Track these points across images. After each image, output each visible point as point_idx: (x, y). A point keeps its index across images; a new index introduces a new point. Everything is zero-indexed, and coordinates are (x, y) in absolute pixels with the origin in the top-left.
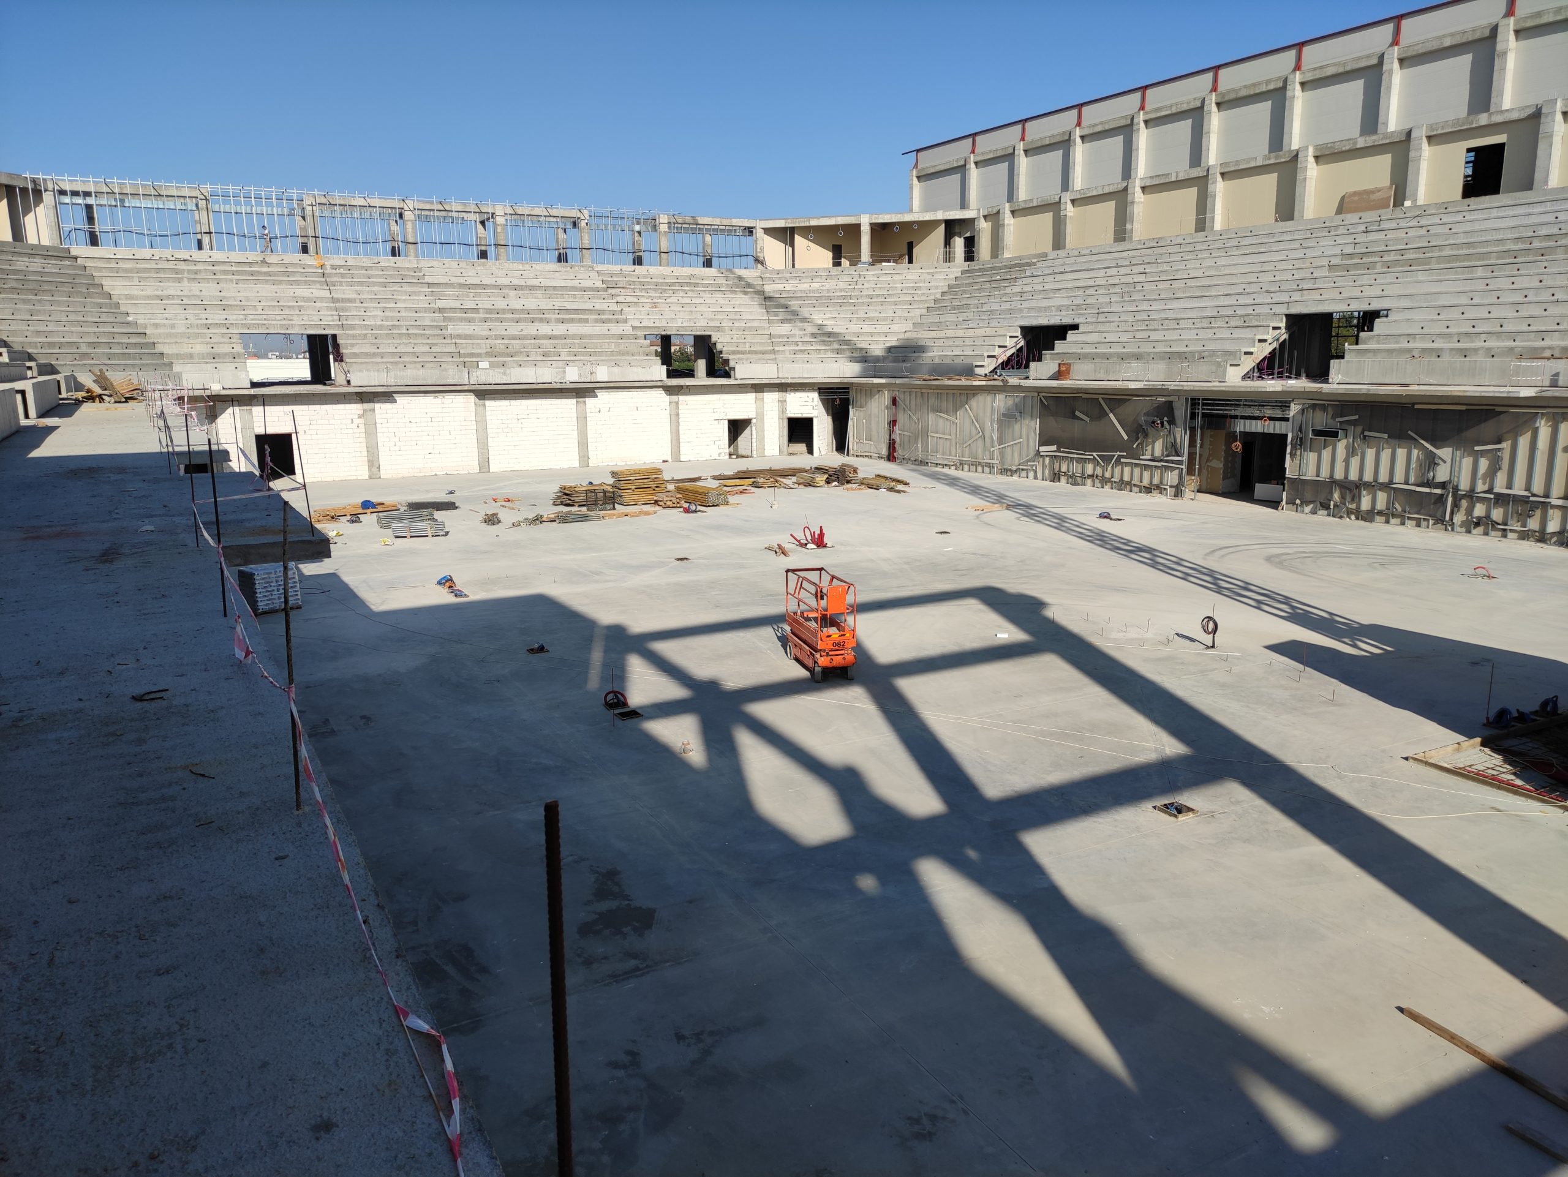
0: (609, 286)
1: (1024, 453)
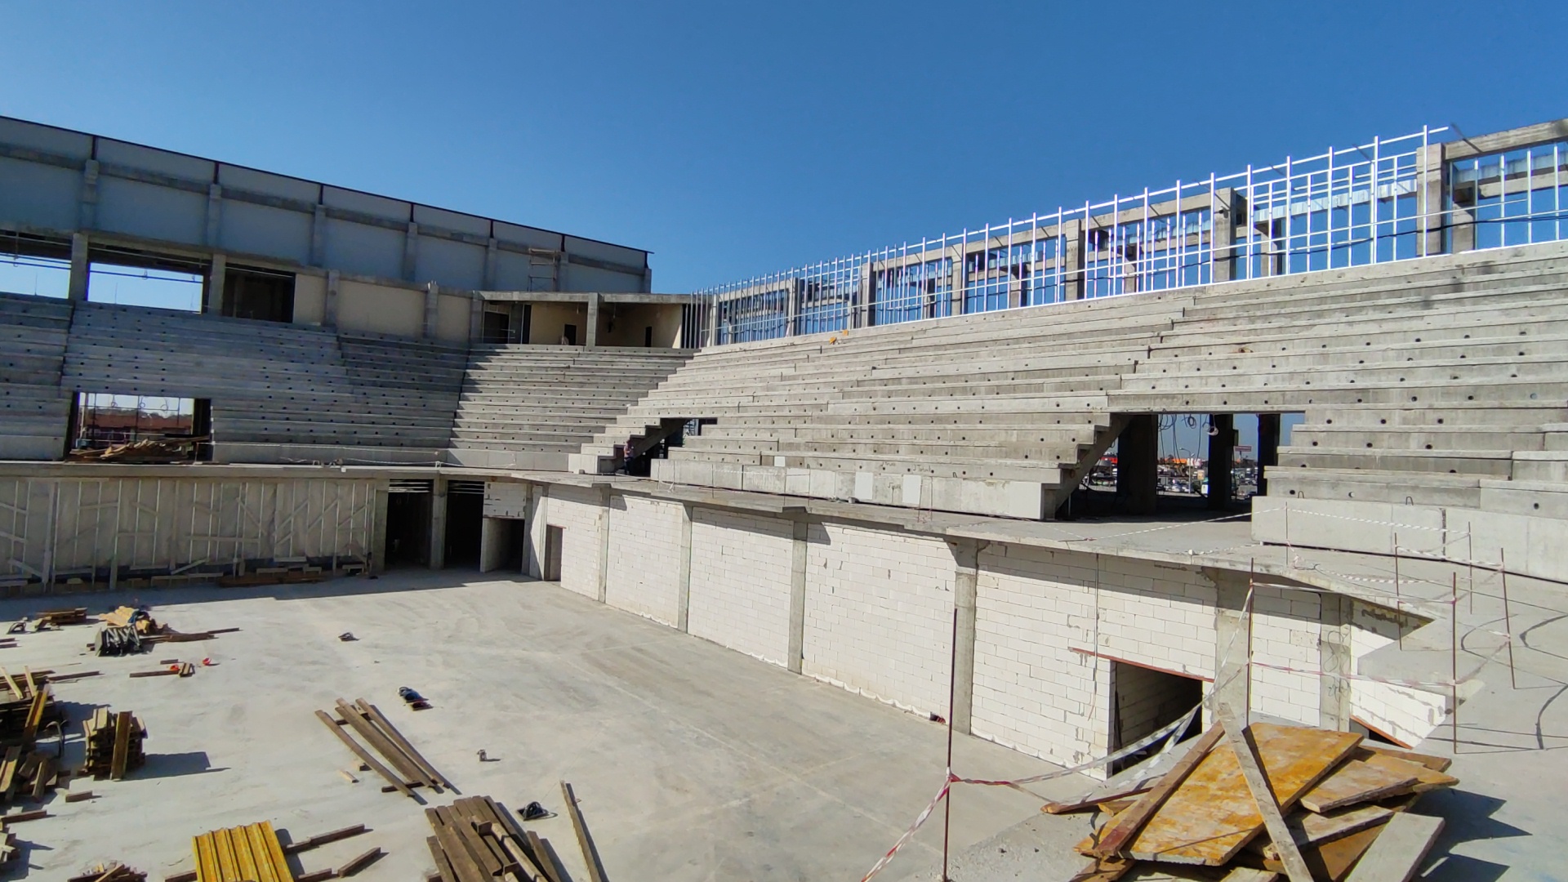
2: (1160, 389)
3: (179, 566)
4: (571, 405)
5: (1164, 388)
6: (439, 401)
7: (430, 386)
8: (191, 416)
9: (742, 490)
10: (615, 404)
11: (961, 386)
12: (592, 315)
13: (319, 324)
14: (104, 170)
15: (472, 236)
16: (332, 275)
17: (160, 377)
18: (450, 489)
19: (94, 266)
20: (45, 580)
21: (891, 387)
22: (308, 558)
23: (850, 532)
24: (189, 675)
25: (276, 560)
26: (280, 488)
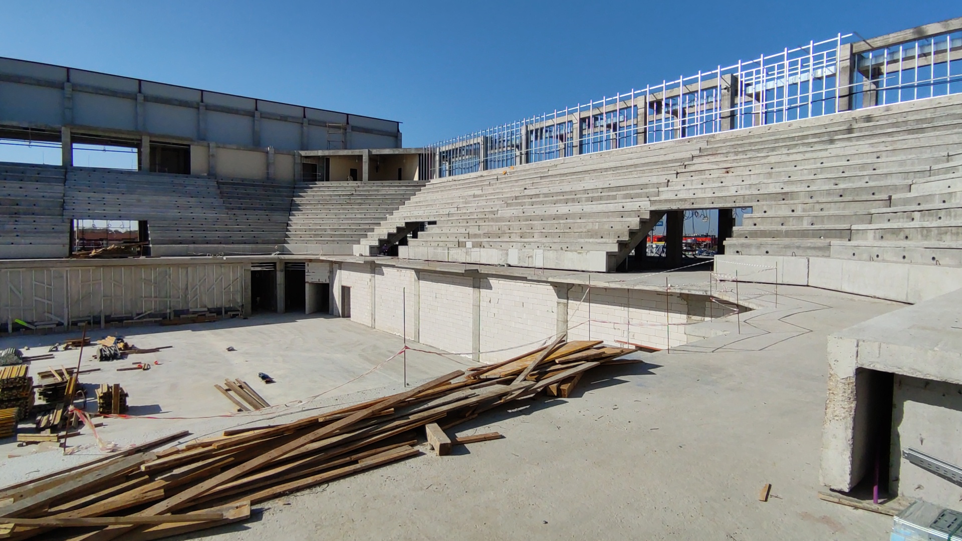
2: (681, 196)
3: (138, 314)
4: (354, 217)
5: (682, 195)
6: (278, 217)
7: (273, 208)
8: (137, 231)
9: (449, 262)
10: (380, 215)
11: (571, 198)
12: (365, 162)
13: (206, 174)
14: (76, 88)
15: (293, 117)
16: (212, 145)
17: (118, 209)
18: (286, 267)
19: (75, 145)
20: (66, 324)
21: (533, 200)
22: (208, 309)
23: (502, 282)
24: (147, 369)
25: (191, 310)
26: (190, 269)
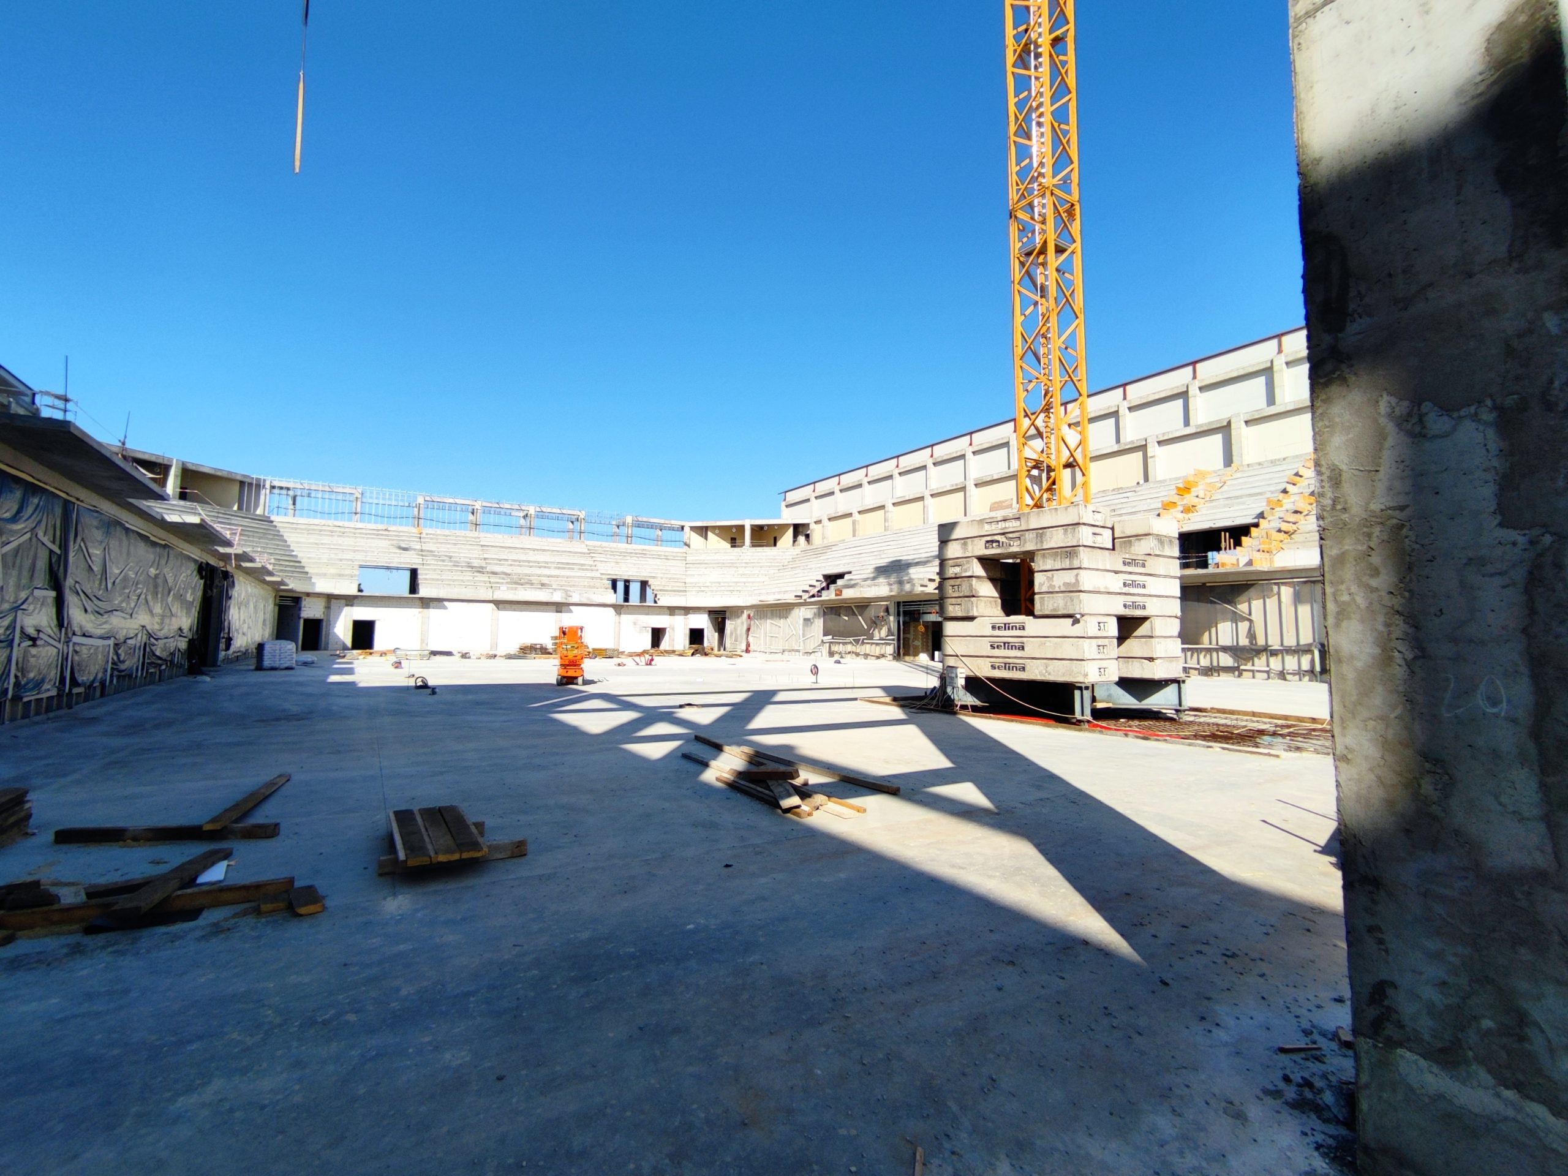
0: (590, 553)
1: (816, 641)
